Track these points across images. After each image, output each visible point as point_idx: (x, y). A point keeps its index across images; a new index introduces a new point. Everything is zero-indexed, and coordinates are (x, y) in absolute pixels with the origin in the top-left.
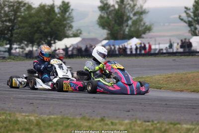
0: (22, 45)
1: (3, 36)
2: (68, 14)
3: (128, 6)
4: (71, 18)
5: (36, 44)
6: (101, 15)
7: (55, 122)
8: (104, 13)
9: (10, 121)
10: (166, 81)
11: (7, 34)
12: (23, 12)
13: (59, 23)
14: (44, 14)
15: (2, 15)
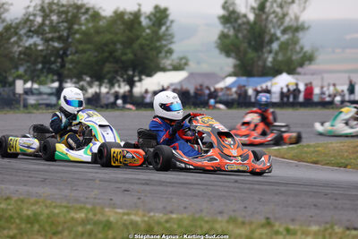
0: (81, 83)
1: (47, 66)
2: (163, 28)
3: (272, 16)
4: (169, 37)
5: (106, 81)
6: (222, 32)
7: (180, 226)
8: (228, 28)
9: (95, 223)
10: (353, 153)
11: (55, 62)
12: (84, 24)
13: (148, 45)
14: (122, 27)
15: (47, 29)
